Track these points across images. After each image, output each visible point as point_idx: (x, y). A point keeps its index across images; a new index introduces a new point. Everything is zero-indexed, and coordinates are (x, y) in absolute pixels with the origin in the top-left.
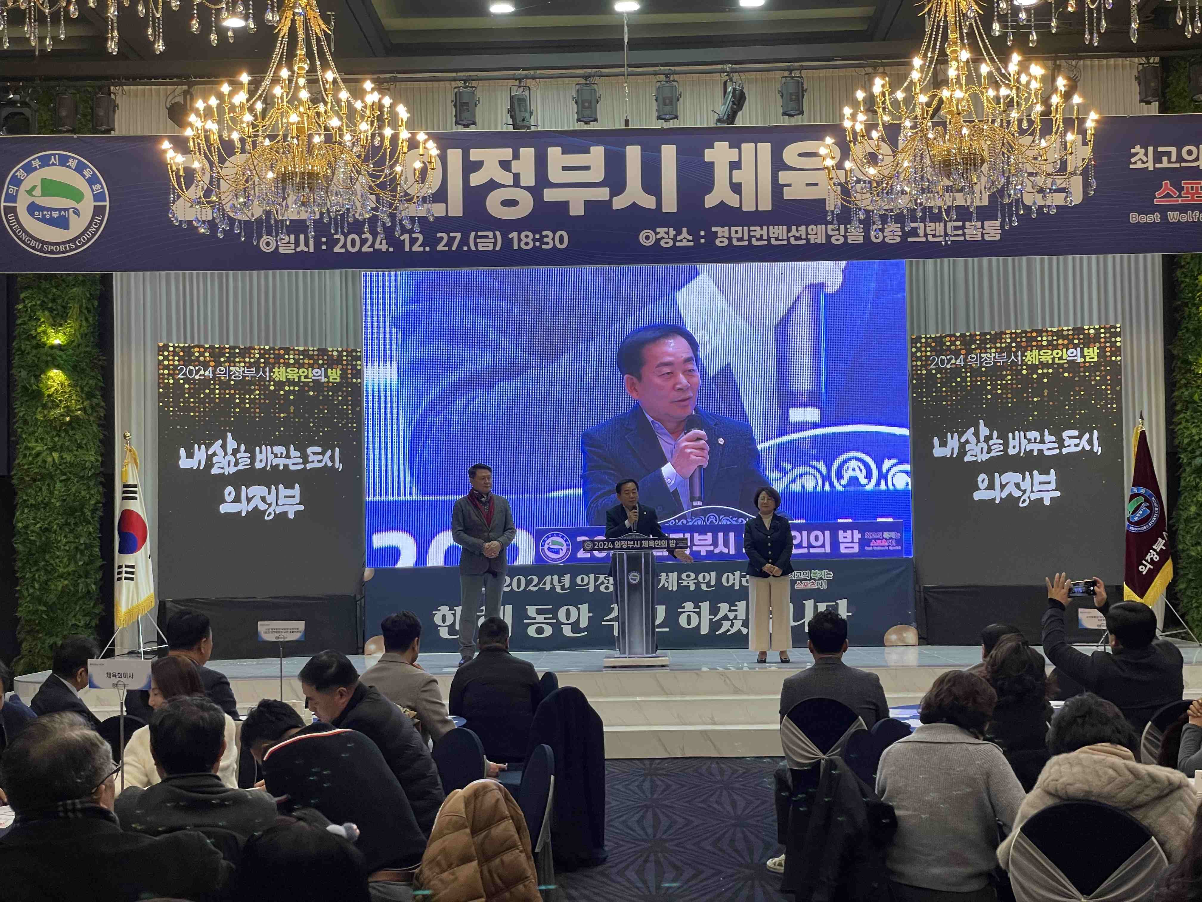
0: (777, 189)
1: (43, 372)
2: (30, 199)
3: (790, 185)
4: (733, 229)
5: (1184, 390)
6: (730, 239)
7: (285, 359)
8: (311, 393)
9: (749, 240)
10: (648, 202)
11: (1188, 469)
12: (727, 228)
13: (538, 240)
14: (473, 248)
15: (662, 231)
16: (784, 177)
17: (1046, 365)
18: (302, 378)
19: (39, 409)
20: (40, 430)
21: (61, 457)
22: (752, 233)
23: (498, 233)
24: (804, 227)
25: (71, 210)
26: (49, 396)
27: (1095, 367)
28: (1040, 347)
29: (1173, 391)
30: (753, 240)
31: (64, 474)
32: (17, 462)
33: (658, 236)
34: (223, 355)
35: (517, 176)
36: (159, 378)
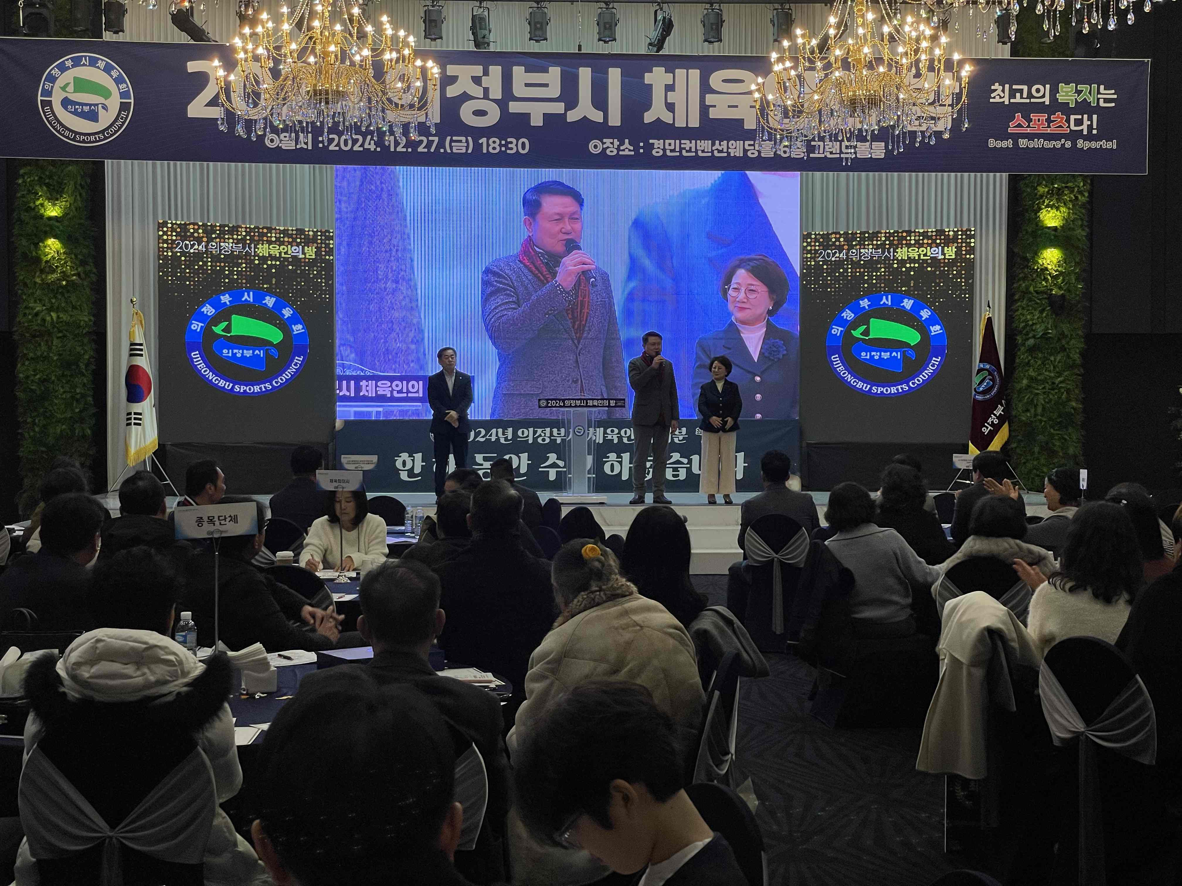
0: (704, 109)
1: (43, 241)
2: (64, 95)
3: (715, 106)
4: (667, 142)
5: (1021, 282)
6: (664, 150)
7: (268, 237)
8: (290, 267)
9: (680, 152)
10: (597, 116)
11: (1022, 348)
12: (662, 141)
13: (503, 146)
14: (449, 151)
15: (608, 141)
16: (710, 99)
17: (914, 261)
18: (283, 254)
19: (38, 274)
20: (39, 292)
21: (58, 317)
22: (682, 146)
23: (470, 138)
24: (725, 142)
25: (100, 106)
26: (47, 262)
27: (952, 263)
28: (909, 245)
29: (1013, 283)
30: (684, 152)
31: (60, 331)
32: (18, 319)
33: (605, 146)
34: (215, 233)
35: (486, 90)
36: (159, 251)
